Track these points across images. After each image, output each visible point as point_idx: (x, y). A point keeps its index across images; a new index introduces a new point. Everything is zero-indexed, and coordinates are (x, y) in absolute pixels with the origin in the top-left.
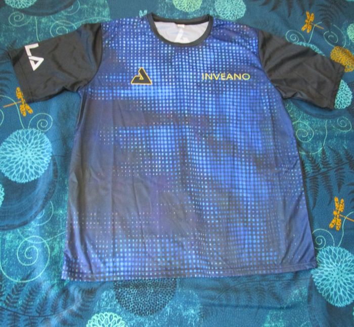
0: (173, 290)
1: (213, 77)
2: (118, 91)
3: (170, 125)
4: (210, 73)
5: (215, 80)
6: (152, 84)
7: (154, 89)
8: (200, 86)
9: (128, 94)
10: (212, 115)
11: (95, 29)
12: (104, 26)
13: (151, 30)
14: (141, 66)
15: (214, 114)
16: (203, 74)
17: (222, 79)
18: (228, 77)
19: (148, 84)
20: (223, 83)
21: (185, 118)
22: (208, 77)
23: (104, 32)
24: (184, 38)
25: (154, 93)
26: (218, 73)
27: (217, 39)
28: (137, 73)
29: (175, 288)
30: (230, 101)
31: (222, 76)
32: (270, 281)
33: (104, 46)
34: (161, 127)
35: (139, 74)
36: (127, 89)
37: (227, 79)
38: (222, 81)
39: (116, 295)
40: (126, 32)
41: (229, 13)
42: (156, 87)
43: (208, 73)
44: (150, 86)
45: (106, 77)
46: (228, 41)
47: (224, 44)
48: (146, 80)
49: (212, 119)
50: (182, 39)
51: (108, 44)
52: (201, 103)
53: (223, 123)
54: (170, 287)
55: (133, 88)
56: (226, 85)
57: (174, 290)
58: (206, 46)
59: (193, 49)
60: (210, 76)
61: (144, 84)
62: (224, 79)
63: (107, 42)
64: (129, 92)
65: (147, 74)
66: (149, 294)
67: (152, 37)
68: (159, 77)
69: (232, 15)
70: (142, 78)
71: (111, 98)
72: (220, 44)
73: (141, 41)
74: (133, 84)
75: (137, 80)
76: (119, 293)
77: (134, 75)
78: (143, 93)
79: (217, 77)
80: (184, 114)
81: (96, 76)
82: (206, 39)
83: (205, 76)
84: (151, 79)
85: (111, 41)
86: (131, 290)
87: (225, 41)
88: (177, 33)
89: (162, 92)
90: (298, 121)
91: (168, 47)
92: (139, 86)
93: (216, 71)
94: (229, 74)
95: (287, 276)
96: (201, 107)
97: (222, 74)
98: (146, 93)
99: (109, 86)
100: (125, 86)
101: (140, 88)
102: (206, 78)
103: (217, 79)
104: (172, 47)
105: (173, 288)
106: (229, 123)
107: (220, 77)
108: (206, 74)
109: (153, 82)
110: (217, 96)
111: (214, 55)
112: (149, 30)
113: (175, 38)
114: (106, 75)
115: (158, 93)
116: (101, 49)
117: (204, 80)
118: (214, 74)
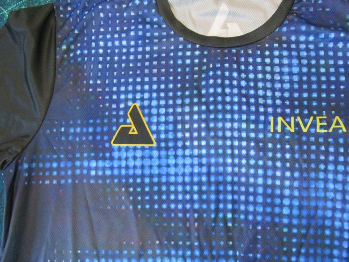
1: (297, 125)
2: (86, 164)
3: (191, 248)
4: (289, 116)
5: (299, 132)
6: (155, 145)
7: (159, 157)
8: (265, 149)
9: (104, 169)
10: (290, 226)
11: (39, 19)
12: (61, 8)
13: (157, 11)
14: (134, 100)
15: (295, 222)
16: (271, 119)
17: (318, 130)
18: (333, 126)
19: (147, 146)
20: (321, 140)
21: (228, 229)
22: (283, 126)
23: (60, 23)
24: (229, 25)
25: (159, 166)
26: (308, 116)
27: (309, 23)
28: (125, 117)
30: (335, 191)
31: (319, 124)
33: (58, 57)
34: (173, 252)
35: (129, 120)
36: (104, 159)
37: (331, 130)
38: (317, 135)
40: (107, 19)
42: (163, 153)
43: (284, 115)
44: (151, 149)
45: (63, 129)
46: (336, 30)
47: (326, 37)
48: (143, 137)
49: (290, 235)
50: (225, 27)
51: (68, 51)
52: (265, 195)
53: (315, 246)
55: (116, 154)
56: (327, 144)
58: (280, 42)
59: (250, 52)
60: (289, 124)
61: (139, 146)
62: (323, 131)
63: (64, 47)
64: (107, 164)
65: (145, 120)
67: (160, 26)
68: (171, 127)
70: (133, 131)
71: (70, 181)
72: (316, 35)
73: (137, 38)
74: (116, 146)
75: (124, 137)
77: (118, 124)
78: (135, 167)
79: (305, 125)
80: (225, 220)
81: (41, 131)
82: (281, 25)
83: (276, 124)
84: (153, 132)
85: (74, 42)
87: (328, 27)
88: (215, 13)
89: (176, 165)
91: (193, 50)
92: (127, 149)
93: (305, 108)
94: (337, 118)
96: (265, 205)
97: (318, 118)
98: (142, 167)
99: (67, 152)
100: (100, 150)
101: (131, 154)
102: (279, 129)
103: (305, 130)
104: (202, 49)
106: (332, 247)
107: (314, 125)
108: (280, 119)
109: (159, 140)
110: (305, 175)
111: (300, 65)
112: (154, 11)
113: (209, 25)
114: (62, 126)
115: (168, 166)
116: (52, 67)
117: (275, 131)
118: (299, 119)
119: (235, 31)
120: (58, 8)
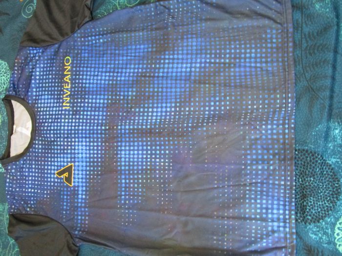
0: (311, 155)
1: (67, 97)
2: (80, 200)
3: (117, 146)
4: (63, 100)
5: (70, 95)
6: (73, 164)
7: (78, 162)
8: (76, 111)
9: (82, 191)
10: (108, 99)
11: (14, 221)
12: (12, 211)
13: (18, 161)
14: (54, 174)
15: (106, 97)
16: (64, 108)
17: (69, 87)
18: (68, 81)
19: (73, 168)
20: (74, 86)
21: (109, 129)
23: (19, 212)
24: (27, 127)
25: (82, 162)
26: (64, 91)
27: (28, 92)
28: (61, 179)
29: (309, 152)
30: (93, 80)
31: (67, 87)
32: (302, 38)
33: (32, 213)
34: (119, 156)
35: (62, 176)
36: (78, 190)
37: (70, 82)
38: (72, 87)
39: (314, 222)
40: (20, 187)
41: (3, 77)
42: (76, 160)
43: (63, 102)
44: (75, 166)
45: (64, 212)
46: (31, 80)
47: (34, 84)
48: (69, 170)
49: (112, 99)
50: (27, 129)
51: (30, 208)
52: (95, 111)
53: (116, 88)
54: (307, 157)
55: (77, 184)
56: (75, 83)
57: (311, 152)
58: (35, 103)
59: (38, 117)
60: (66, 100)
61: (73, 172)
62: (70, 85)
63: (28, 209)
64: (80, 189)
65: (62, 169)
66: (316, 183)
67: (25, 160)
68: (65, 156)
69: (5, 75)
70: (66, 175)
71: (87, 209)
72: (33, 88)
73: (29, 172)
74: (73, 184)
75: (69, 179)
76: (313, 218)
77: (64, 183)
78: (82, 174)
79: (67, 93)
80: (105, 130)
81: (63, 224)
82: (28, 103)
83: (66, 106)
84: (67, 165)
85: (27, 204)
86: (310, 204)
87: (30, 84)
88: (21, 133)
89: (82, 153)
90: (117, 4)
91: (35, 144)
92: (74, 178)
93: (61, 92)
94: (65, 79)
95: (297, 17)
96: (99, 111)
97: (65, 87)
98: (82, 170)
99: (74, 211)
100: (74, 193)
101: (76, 176)
102: (68, 105)
103: (69, 93)
104: (35, 140)
105: (309, 154)
106: (117, 80)
107: (67, 89)
108: (64, 104)
109: (71, 162)
110: (87, 93)
111: (45, 95)
112: (18, 163)
113: (27, 136)
114: (63, 213)
115: (82, 157)
116: (36, 217)
117: (70, 106)
118: (64, 96)
119: (29, 124)
120: (11, 212)
